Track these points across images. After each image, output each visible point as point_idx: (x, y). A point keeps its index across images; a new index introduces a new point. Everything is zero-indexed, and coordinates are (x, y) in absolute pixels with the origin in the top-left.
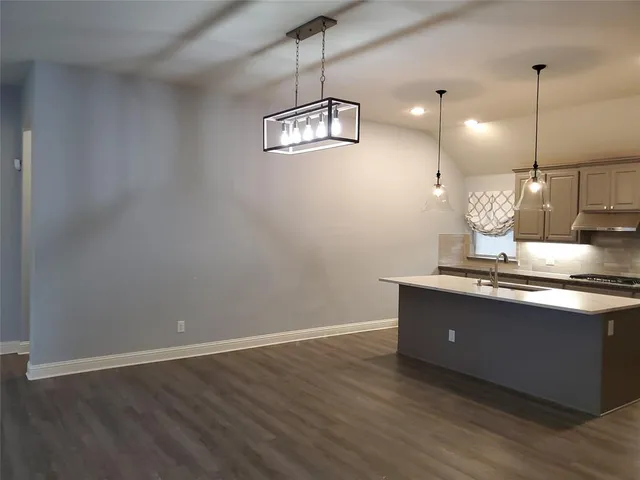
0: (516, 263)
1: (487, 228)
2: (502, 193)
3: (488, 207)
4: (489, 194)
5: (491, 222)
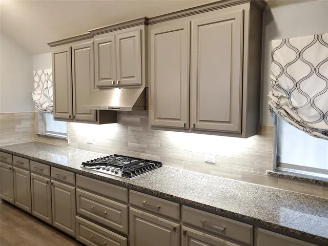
0: (66, 139)
1: (44, 106)
3: (45, 85)
4: (46, 72)
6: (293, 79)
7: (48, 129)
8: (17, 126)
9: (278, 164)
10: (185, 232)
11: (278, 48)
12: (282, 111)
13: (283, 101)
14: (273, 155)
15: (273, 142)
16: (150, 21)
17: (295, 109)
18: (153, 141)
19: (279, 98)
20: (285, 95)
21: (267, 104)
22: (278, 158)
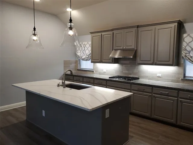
0: (93, 71)
1: (83, 57)
2: (88, 43)
3: (83, 49)
4: (84, 43)
5: (84, 55)
6: (191, 47)
7: (81, 68)
8: (71, 66)
9: (185, 76)
10: (154, 96)
11: (186, 37)
12: (187, 58)
13: (187, 55)
14: (183, 73)
15: (183, 68)
16: (139, 26)
17: (191, 57)
18: (135, 70)
19: (186, 53)
20: (188, 52)
21: (181, 55)
22: (185, 74)
